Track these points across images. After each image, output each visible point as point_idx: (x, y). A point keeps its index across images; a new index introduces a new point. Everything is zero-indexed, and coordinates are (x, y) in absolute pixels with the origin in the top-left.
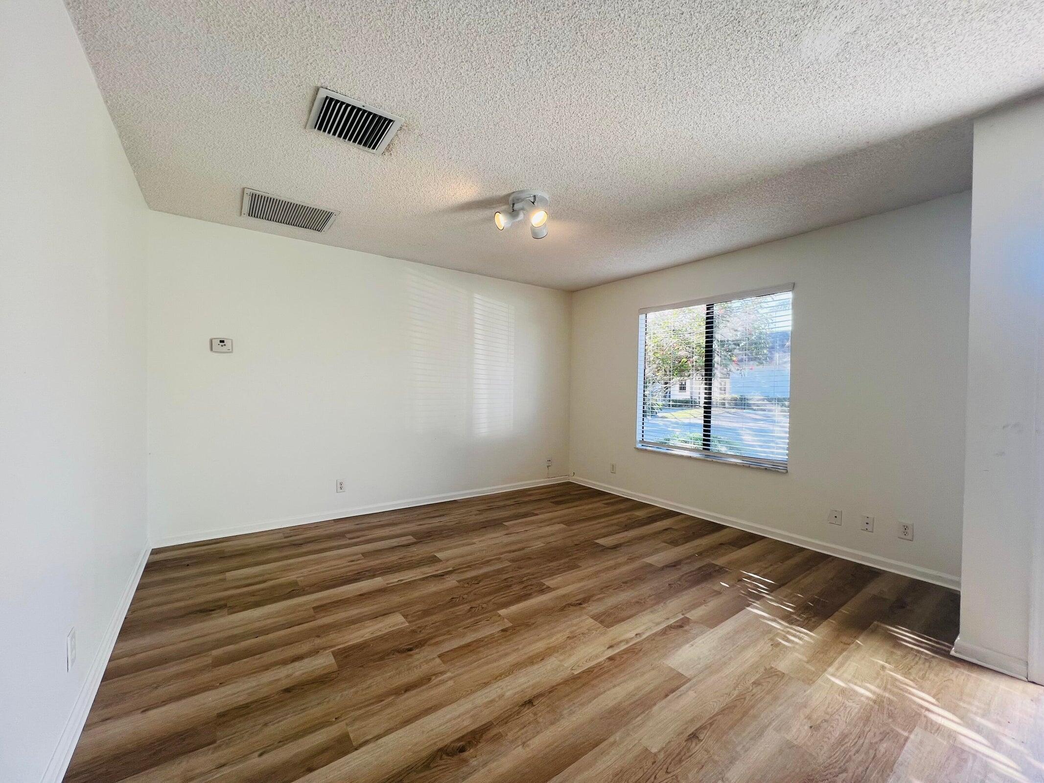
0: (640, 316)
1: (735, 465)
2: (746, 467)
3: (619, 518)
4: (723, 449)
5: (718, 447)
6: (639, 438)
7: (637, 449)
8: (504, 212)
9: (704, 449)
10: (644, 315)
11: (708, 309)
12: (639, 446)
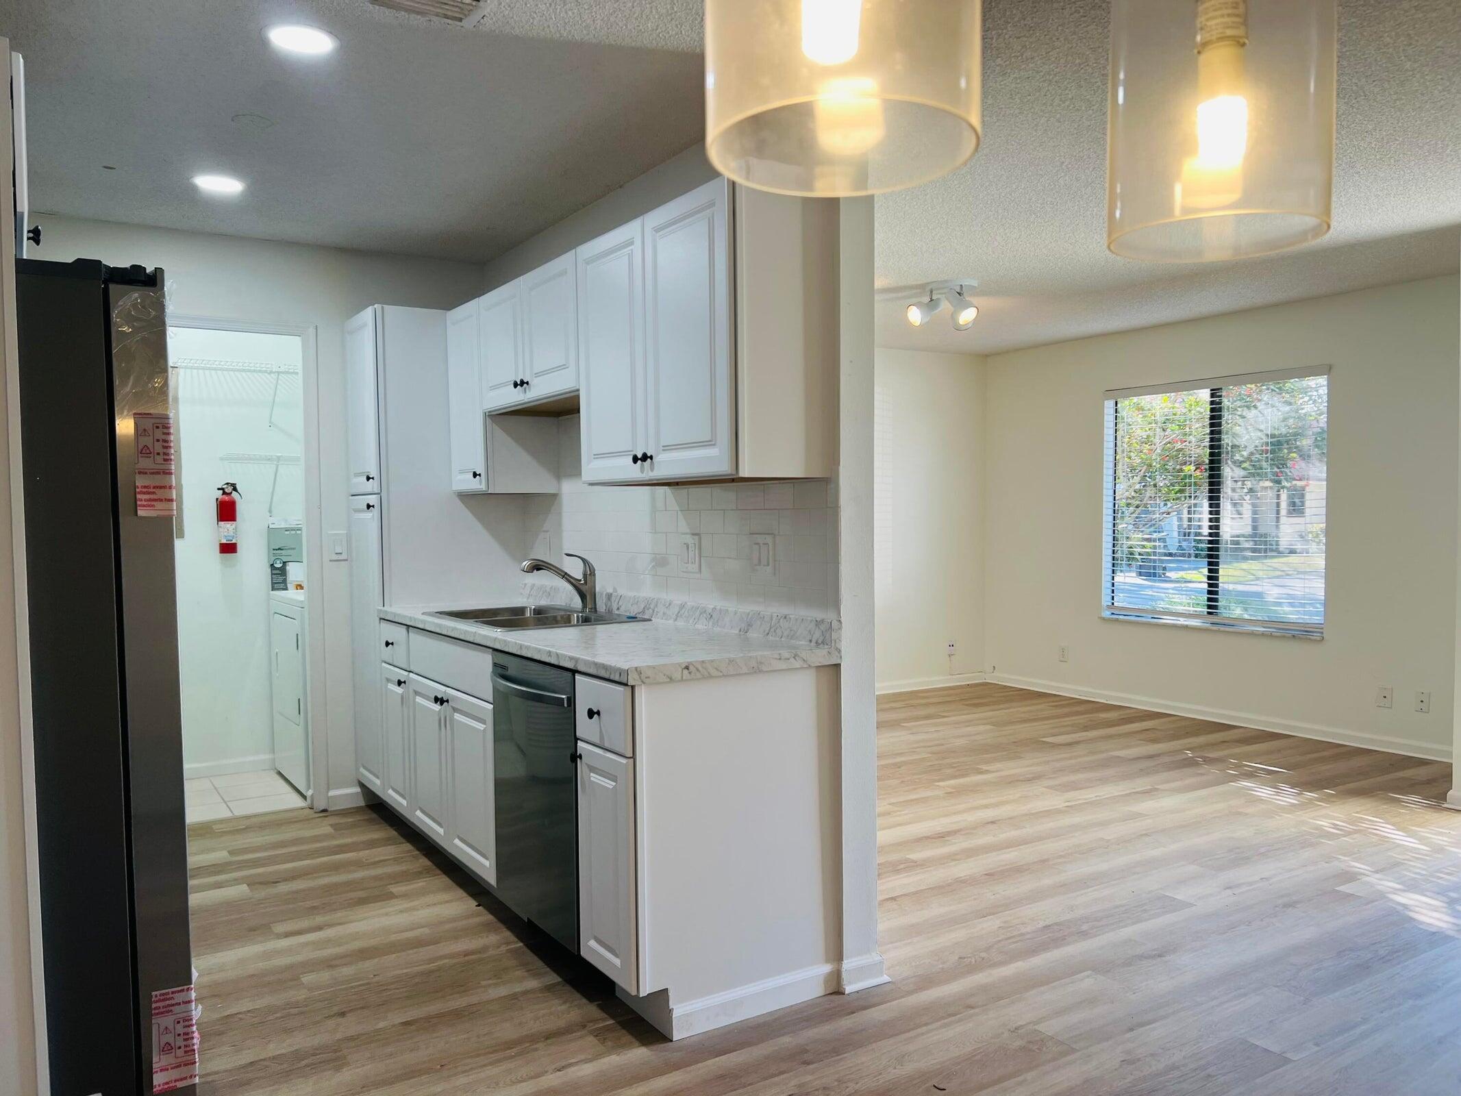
0: (1106, 402)
1: (1252, 634)
2: (1267, 636)
3: (1074, 720)
4: (1237, 612)
5: (1231, 610)
6: (1106, 600)
7: (1104, 619)
8: (918, 305)
9: (1209, 613)
10: (1112, 403)
11: (1212, 395)
12: (1107, 614)
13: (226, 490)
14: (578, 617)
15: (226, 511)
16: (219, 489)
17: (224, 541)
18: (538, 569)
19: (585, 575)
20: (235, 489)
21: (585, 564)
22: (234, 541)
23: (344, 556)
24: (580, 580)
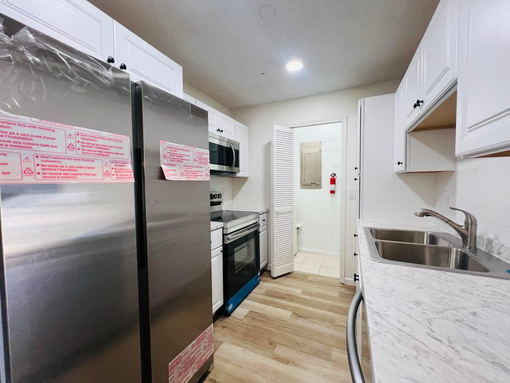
13: (332, 175)
14: (457, 251)
15: (333, 181)
16: (330, 175)
17: (331, 190)
18: (427, 216)
19: (466, 223)
20: (335, 175)
21: (466, 215)
22: (334, 190)
23: (354, 197)
24: (462, 226)
